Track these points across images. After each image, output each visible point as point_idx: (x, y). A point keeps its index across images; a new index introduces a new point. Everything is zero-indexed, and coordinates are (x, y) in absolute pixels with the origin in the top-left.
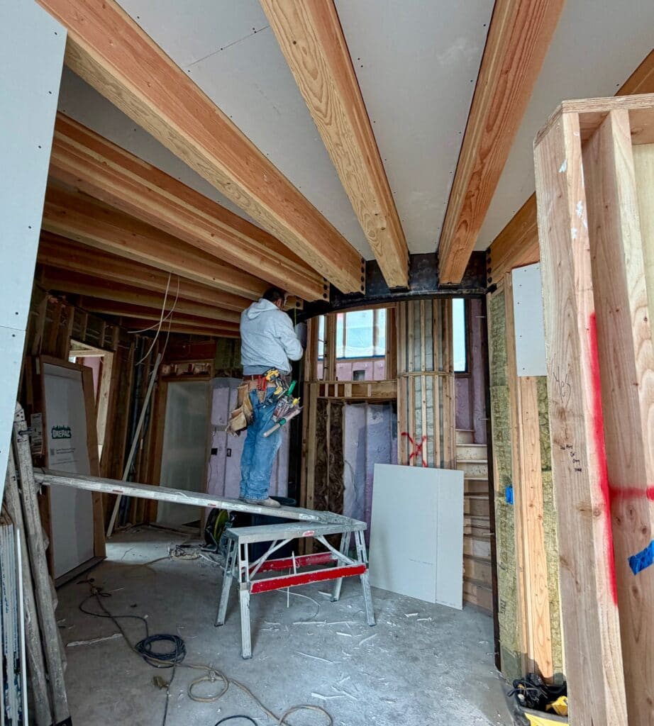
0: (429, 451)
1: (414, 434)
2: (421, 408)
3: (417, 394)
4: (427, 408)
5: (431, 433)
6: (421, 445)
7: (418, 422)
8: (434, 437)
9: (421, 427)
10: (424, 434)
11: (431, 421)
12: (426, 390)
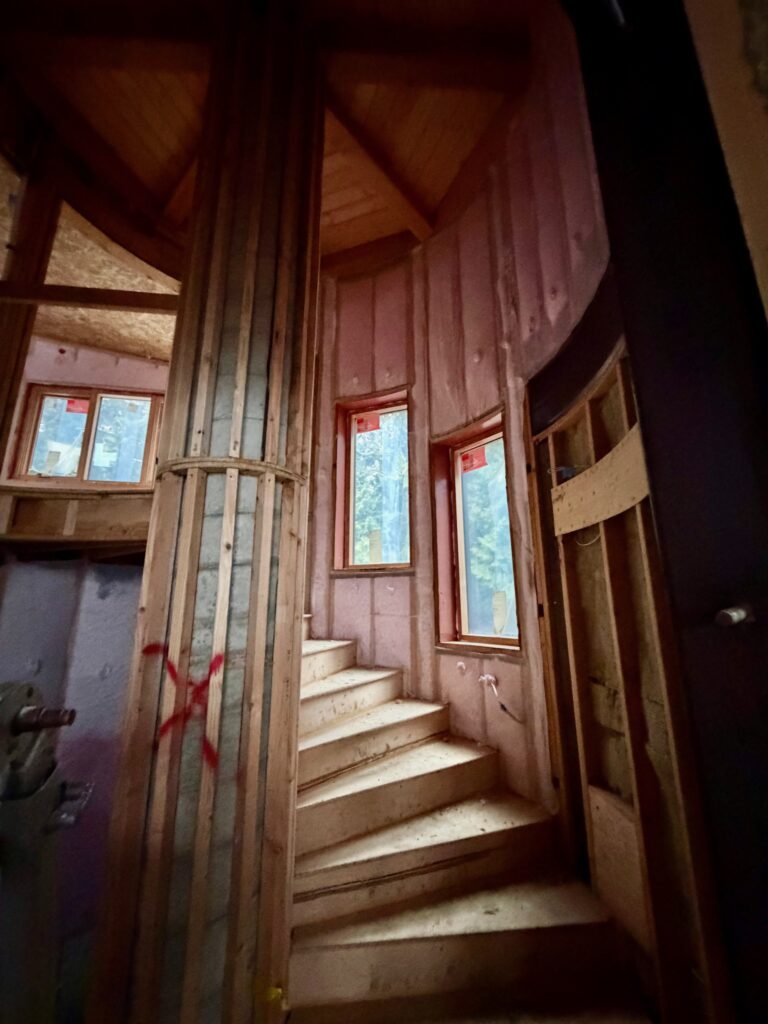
0: (229, 701)
1: (186, 650)
2: (215, 567)
3: (209, 525)
4: (234, 565)
5: (238, 643)
6: (206, 683)
7: (201, 611)
8: (247, 653)
9: (210, 624)
10: (218, 648)
11: (241, 606)
12: (237, 513)
